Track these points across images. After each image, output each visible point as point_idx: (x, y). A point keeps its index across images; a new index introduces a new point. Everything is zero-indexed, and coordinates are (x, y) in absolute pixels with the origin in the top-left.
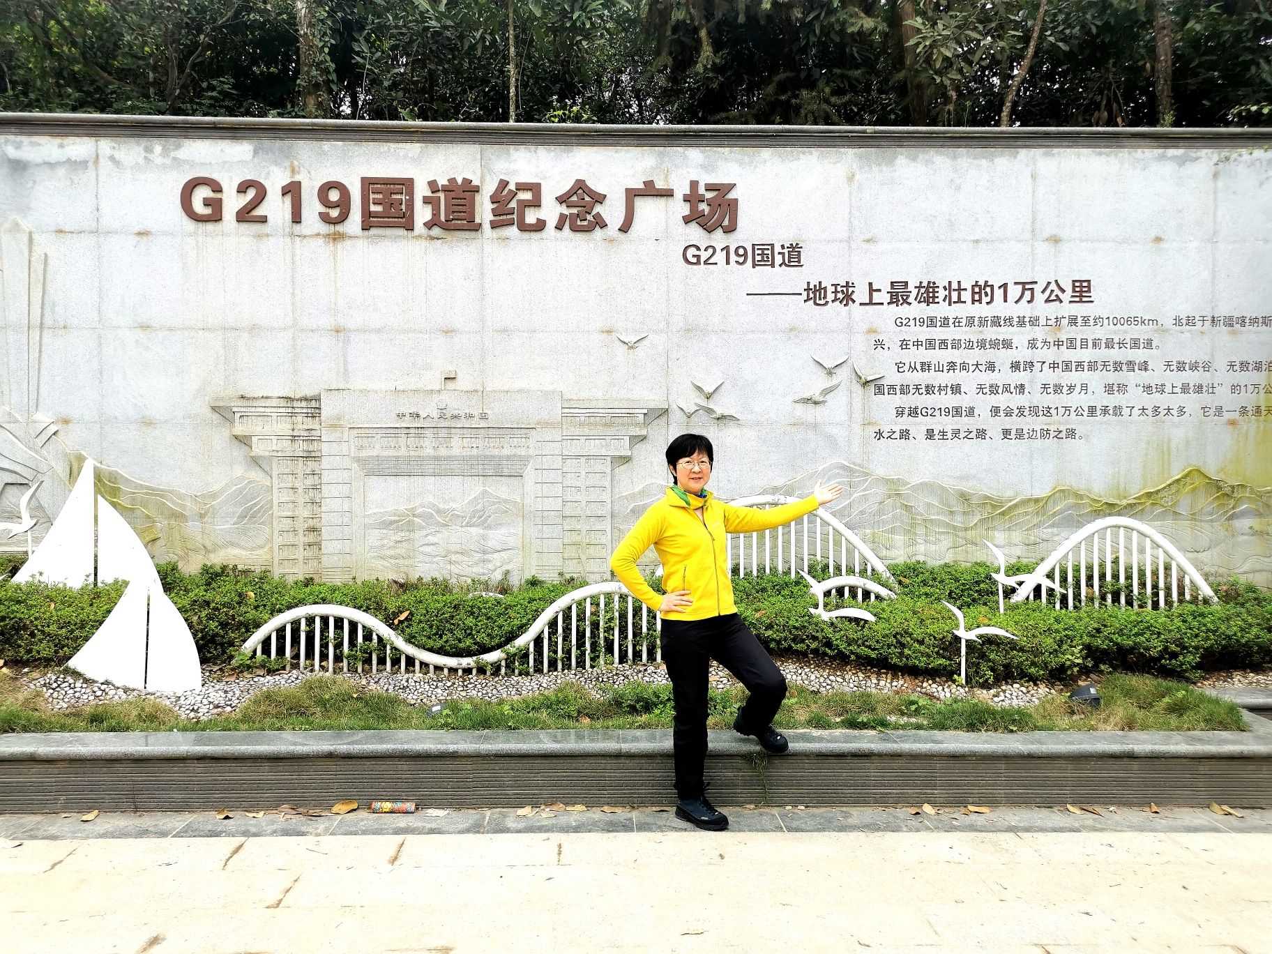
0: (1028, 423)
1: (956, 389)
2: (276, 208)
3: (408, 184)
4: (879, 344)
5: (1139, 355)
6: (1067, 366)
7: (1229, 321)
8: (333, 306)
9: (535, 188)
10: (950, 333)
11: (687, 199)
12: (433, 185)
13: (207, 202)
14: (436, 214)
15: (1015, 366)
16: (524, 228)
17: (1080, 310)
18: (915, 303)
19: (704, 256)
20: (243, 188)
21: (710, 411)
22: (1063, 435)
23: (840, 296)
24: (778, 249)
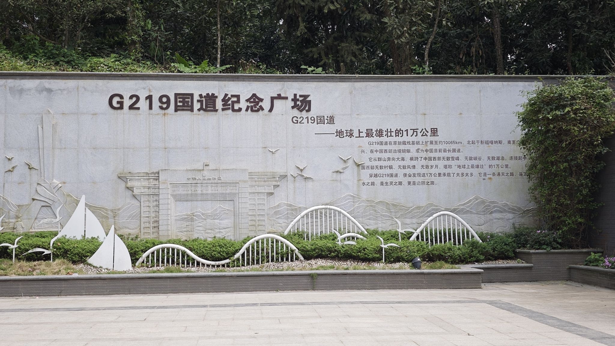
0: (418, 179)
1: (391, 167)
2: (143, 104)
3: (192, 95)
4: (363, 151)
5: (456, 155)
6: (430, 159)
7: (487, 143)
8: (164, 139)
9: (238, 97)
10: (388, 147)
11: (292, 100)
12: (201, 96)
13: (118, 102)
14: (202, 105)
15: (411, 159)
16: (234, 110)
17: (434, 139)
18: (375, 137)
19: (299, 120)
20: (131, 97)
21: (302, 176)
22: (430, 183)
23: (348, 134)
24: (326, 118)
